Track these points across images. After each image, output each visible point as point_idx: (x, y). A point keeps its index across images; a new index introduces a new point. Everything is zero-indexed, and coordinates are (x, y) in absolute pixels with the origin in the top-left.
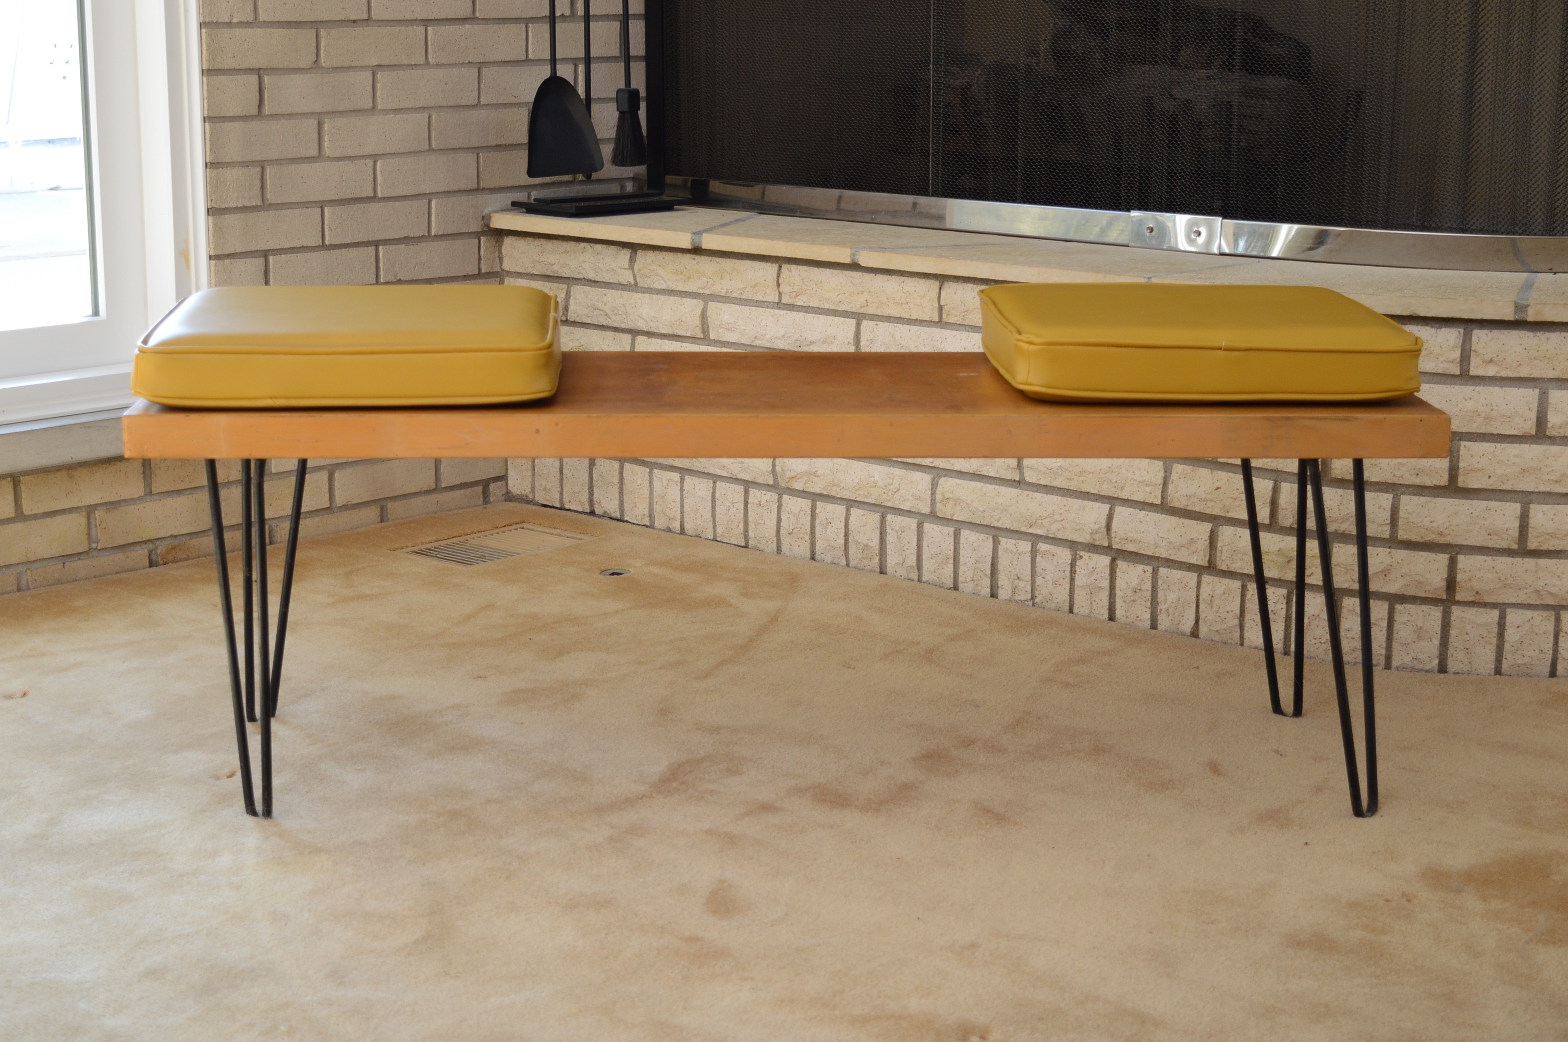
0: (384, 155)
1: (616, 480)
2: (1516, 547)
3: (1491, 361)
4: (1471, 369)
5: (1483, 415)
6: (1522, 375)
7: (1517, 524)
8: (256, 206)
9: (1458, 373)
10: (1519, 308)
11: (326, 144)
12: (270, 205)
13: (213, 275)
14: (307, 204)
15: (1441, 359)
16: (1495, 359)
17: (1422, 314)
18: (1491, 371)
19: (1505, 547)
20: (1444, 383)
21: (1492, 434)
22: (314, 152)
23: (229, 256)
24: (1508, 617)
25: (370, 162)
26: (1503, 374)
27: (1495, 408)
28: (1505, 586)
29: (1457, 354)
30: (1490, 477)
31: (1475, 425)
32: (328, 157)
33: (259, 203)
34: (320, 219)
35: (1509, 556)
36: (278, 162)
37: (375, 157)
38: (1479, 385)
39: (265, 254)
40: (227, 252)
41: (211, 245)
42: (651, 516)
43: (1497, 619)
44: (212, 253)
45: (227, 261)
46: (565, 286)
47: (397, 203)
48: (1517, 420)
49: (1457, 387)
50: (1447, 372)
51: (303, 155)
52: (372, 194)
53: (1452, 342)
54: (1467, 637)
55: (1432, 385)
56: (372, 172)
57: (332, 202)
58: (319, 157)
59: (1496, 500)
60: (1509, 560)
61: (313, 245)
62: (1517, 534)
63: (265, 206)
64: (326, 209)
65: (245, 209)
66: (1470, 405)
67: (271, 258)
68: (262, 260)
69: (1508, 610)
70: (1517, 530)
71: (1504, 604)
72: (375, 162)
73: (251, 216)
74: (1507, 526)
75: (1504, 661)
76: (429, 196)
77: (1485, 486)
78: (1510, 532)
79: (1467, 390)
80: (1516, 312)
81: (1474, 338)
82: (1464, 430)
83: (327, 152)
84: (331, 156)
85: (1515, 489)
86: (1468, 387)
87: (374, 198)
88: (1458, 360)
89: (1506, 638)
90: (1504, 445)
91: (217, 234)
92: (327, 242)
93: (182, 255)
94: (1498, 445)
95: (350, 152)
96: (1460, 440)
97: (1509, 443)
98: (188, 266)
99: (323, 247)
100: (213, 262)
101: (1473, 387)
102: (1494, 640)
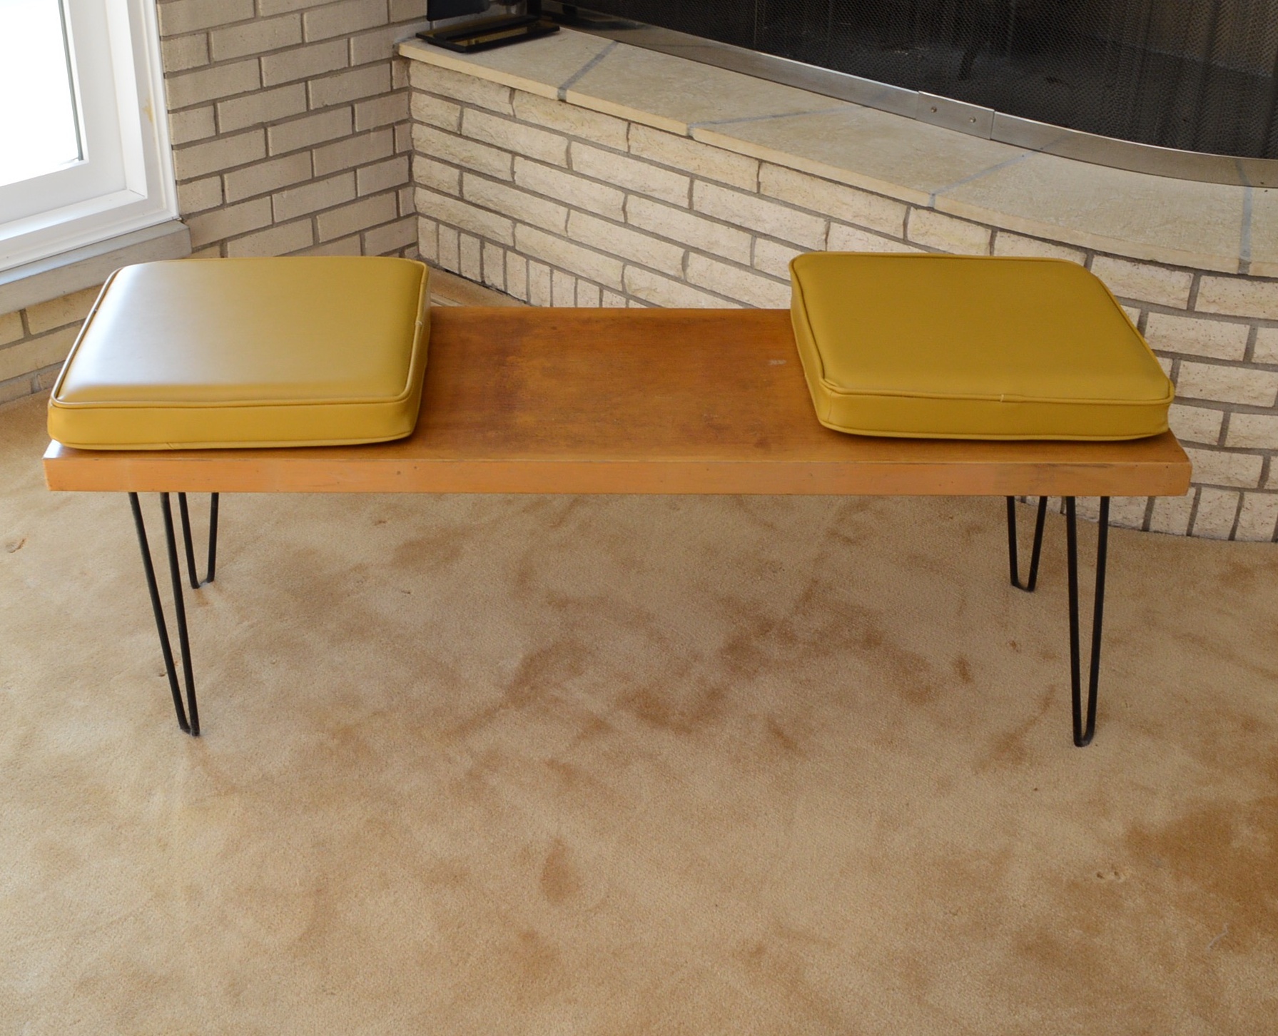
0: (309, 9)
1: (501, 262)
2: (1216, 444)
3: (1214, 301)
4: (1196, 306)
5: (1202, 343)
6: (1237, 315)
7: (1219, 428)
8: (205, 66)
9: (1185, 308)
10: (1243, 264)
11: (260, 7)
12: (215, 62)
13: (171, 125)
14: (246, 58)
15: (1172, 297)
16: (1217, 301)
17: (1161, 261)
18: (1212, 310)
19: (1207, 443)
20: (1173, 314)
21: (1207, 358)
22: (250, 15)
23: (184, 109)
24: (1202, 494)
25: (297, 16)
26: (1222, 312)
27: (1212, 338)
28: (1203, 472)
29: (1186, 294)
30: (1201, 390)
31: (1194, 349)
32: (263, 17)
33: (206, 62)
34: (258, 67)
35: (1209, 449)
36: (221, 27)
37: (301, 12)
38: (1202, 318)
39: (214, 103)
40: (181, 106)
41: (169, 103)
42: (528, 294)
43: (1194, 495)
44: (169, 109)
45: (182, 113)
46: (459, 107)
47: (322, 45)
48: (1229, 349)
49: (1183, 318)
50: (1176, 306)
51: (241, 19)
52: (300, 41)
53: (1183, 285)
54: (1167, 506)
55: (1162, 315)
56: (299, 24)
57: (267, 53)
58: (255, 17)
59: (1204, 407)
60: (1209, 452)
61: (253, 89)
62: (1218, 436)
63: (212, 64)
64: (263, 59)
65: (194, 69)
66: (1192, 334)
67: (219, 105)
68: (211, 108)
69: (1203, 489)
70: (1218, 433)
71: (1200, 484)
72: (302, 15)
73: (199, 74)
74: (1211, 429)
75: (1195, 525)
76: (347, 36)
77: (1196, 397)
78: (1212, 433)
79: (1192, 322)
80: (1239, 268)
81: (1202, 283)
82: (1185, 352)
83: (261, 13)
84: (265, 15)
85: (1221, 400)
86: (1192, 319)
87: (302, 44)
88: (1187, 299)
89: (1199, 509)
90: (1216, 367)
91: (172, 92)
92: (265, 85)
93: (146, 111)
94: (1211, 366)
95: (281, 10)
96: (1181, 359)
97: (1220, 365)
98: (151, 120)
99: (263, 89)
100: (171, 115)
101: (1197, 320)
102: (1190, 510)
